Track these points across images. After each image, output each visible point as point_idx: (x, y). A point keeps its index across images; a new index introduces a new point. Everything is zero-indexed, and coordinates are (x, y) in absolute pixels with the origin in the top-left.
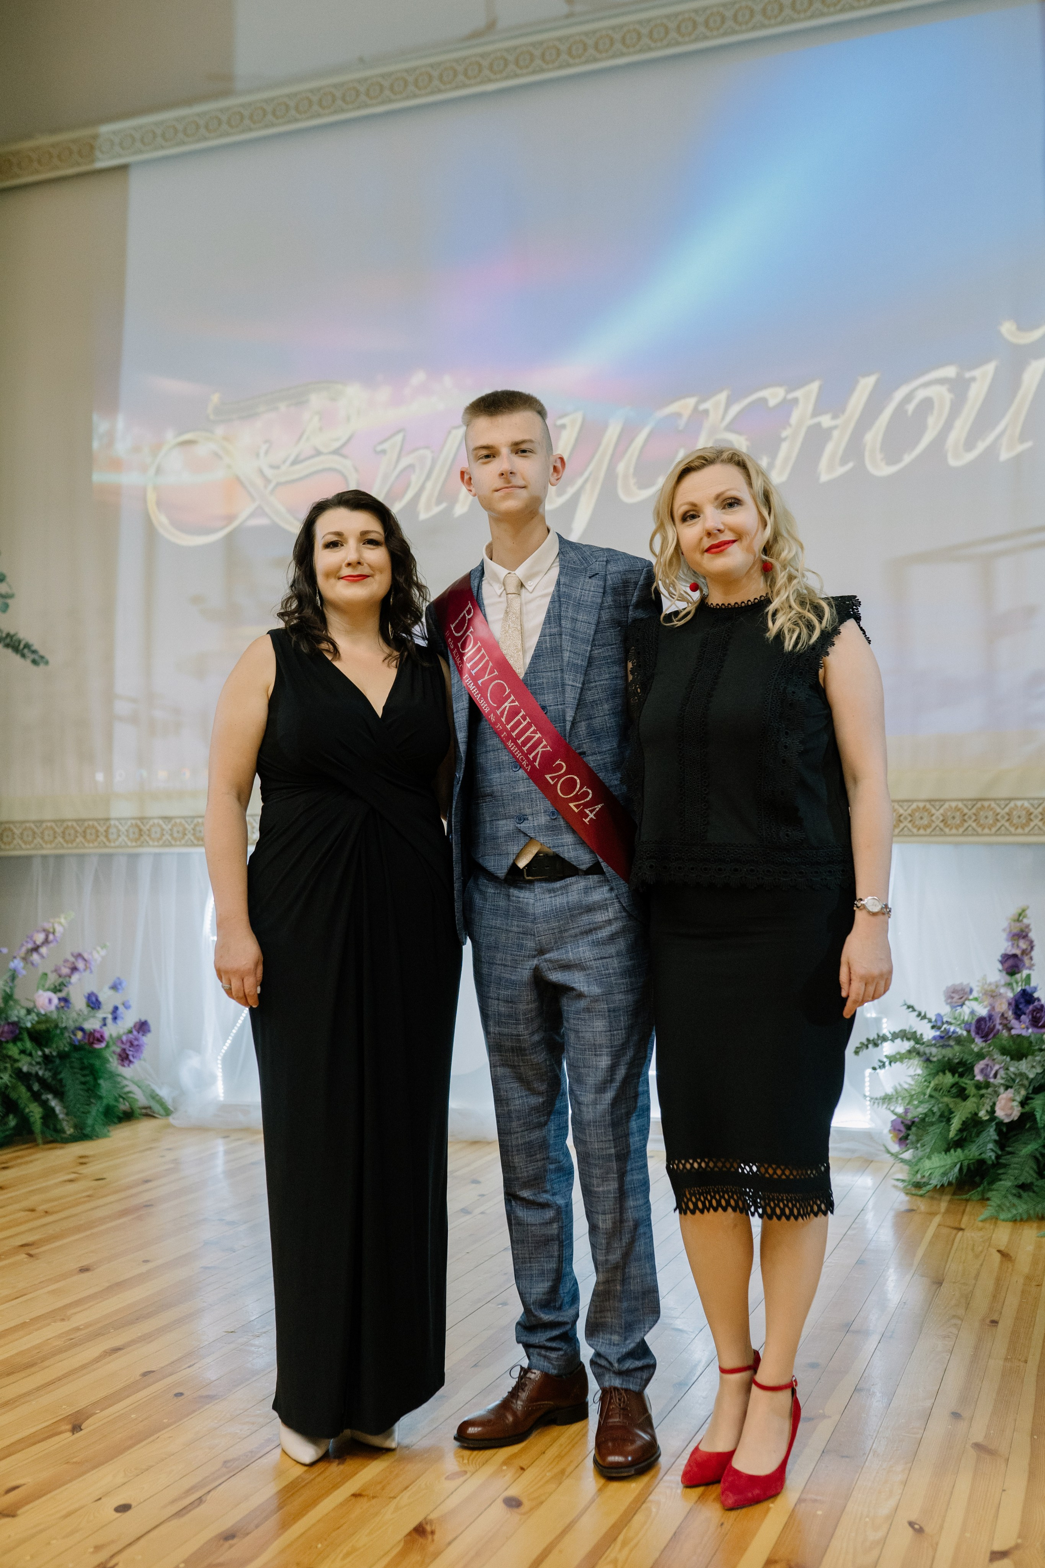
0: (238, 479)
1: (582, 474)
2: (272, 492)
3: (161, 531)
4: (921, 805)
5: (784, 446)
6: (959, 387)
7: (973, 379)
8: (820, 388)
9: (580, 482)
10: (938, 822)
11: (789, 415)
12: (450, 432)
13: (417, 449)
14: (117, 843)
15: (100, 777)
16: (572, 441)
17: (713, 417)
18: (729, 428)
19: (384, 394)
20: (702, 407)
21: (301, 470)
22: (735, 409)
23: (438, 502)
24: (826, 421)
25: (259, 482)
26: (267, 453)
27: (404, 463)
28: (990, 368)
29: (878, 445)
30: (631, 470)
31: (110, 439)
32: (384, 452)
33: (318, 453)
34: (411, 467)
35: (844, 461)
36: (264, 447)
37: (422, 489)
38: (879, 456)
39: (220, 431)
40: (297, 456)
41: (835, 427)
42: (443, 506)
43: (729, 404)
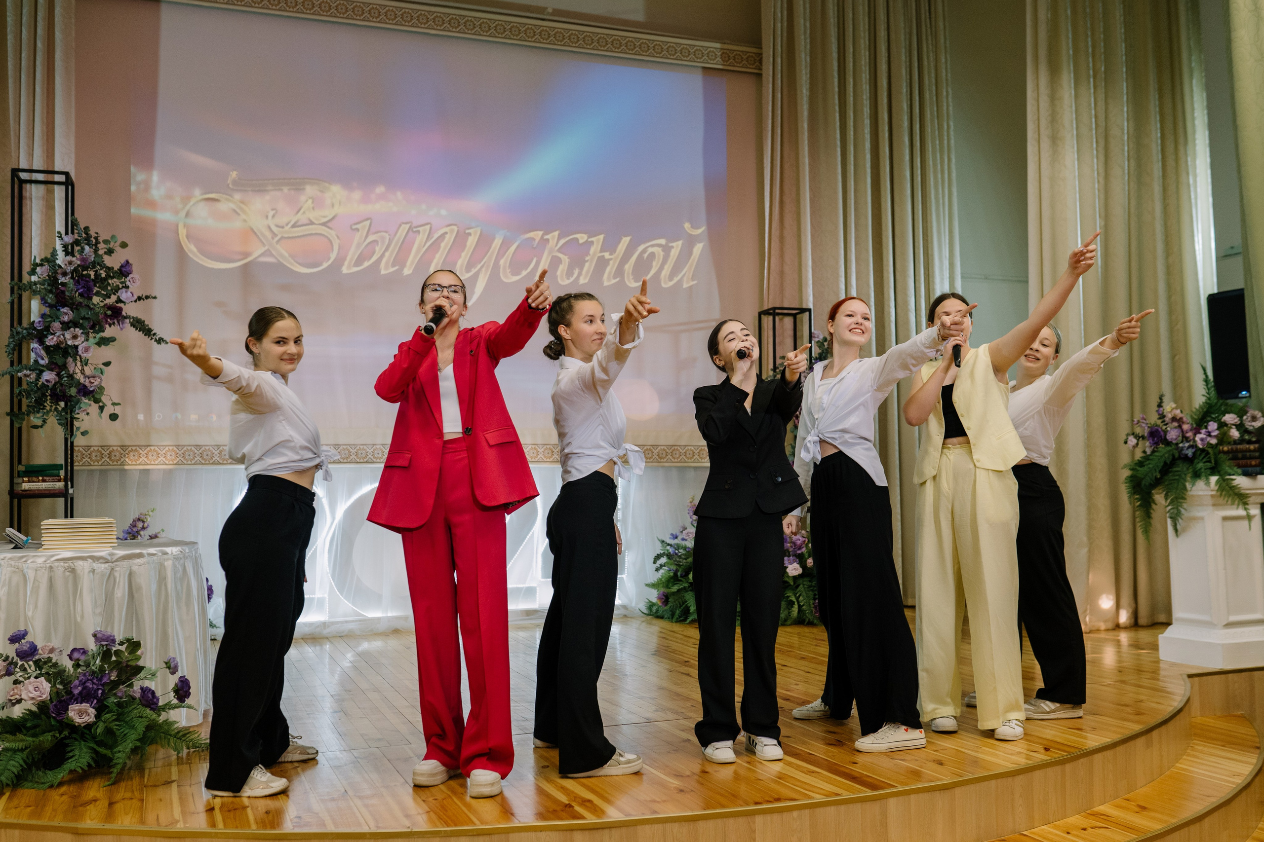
0: (252, 230)
1: (480, 263)
2: (278, 242)
3: (189, 254)
4: (648, 447)
5: (587, 265)
6: (667, 249)
7: (673, 247)
8: (604, 238)
9: (479, 267)
10: (656, 456)
11: (590, 249)
12: (400, 225)
13: (380, 232)
14: (157, 462)
15: (141, 417)
16: (475, 243)
17: (552, 243)
18: (559, 250)
19: (357, 195)
20: (546, 237)
21: (298, 231)
22: (562, 241)
23: (393, 265)
24: (607, 255)
25: (268, 234)
26: (273, 216)
27: (371, 238)
28: (680, 243)
29: (631, 272)
30: (508, 264)
31: (147, 186)
32: (358, 230)
33: (312, 223)
34: (375, 242)
35: (615, 278)
36: (271, 213)
37: (383, 256)
38: (631, 277)
39: (237, 196)
40: (296, 223)
41: (611, 259)
42: (397, 268)
43: (559, 239)
